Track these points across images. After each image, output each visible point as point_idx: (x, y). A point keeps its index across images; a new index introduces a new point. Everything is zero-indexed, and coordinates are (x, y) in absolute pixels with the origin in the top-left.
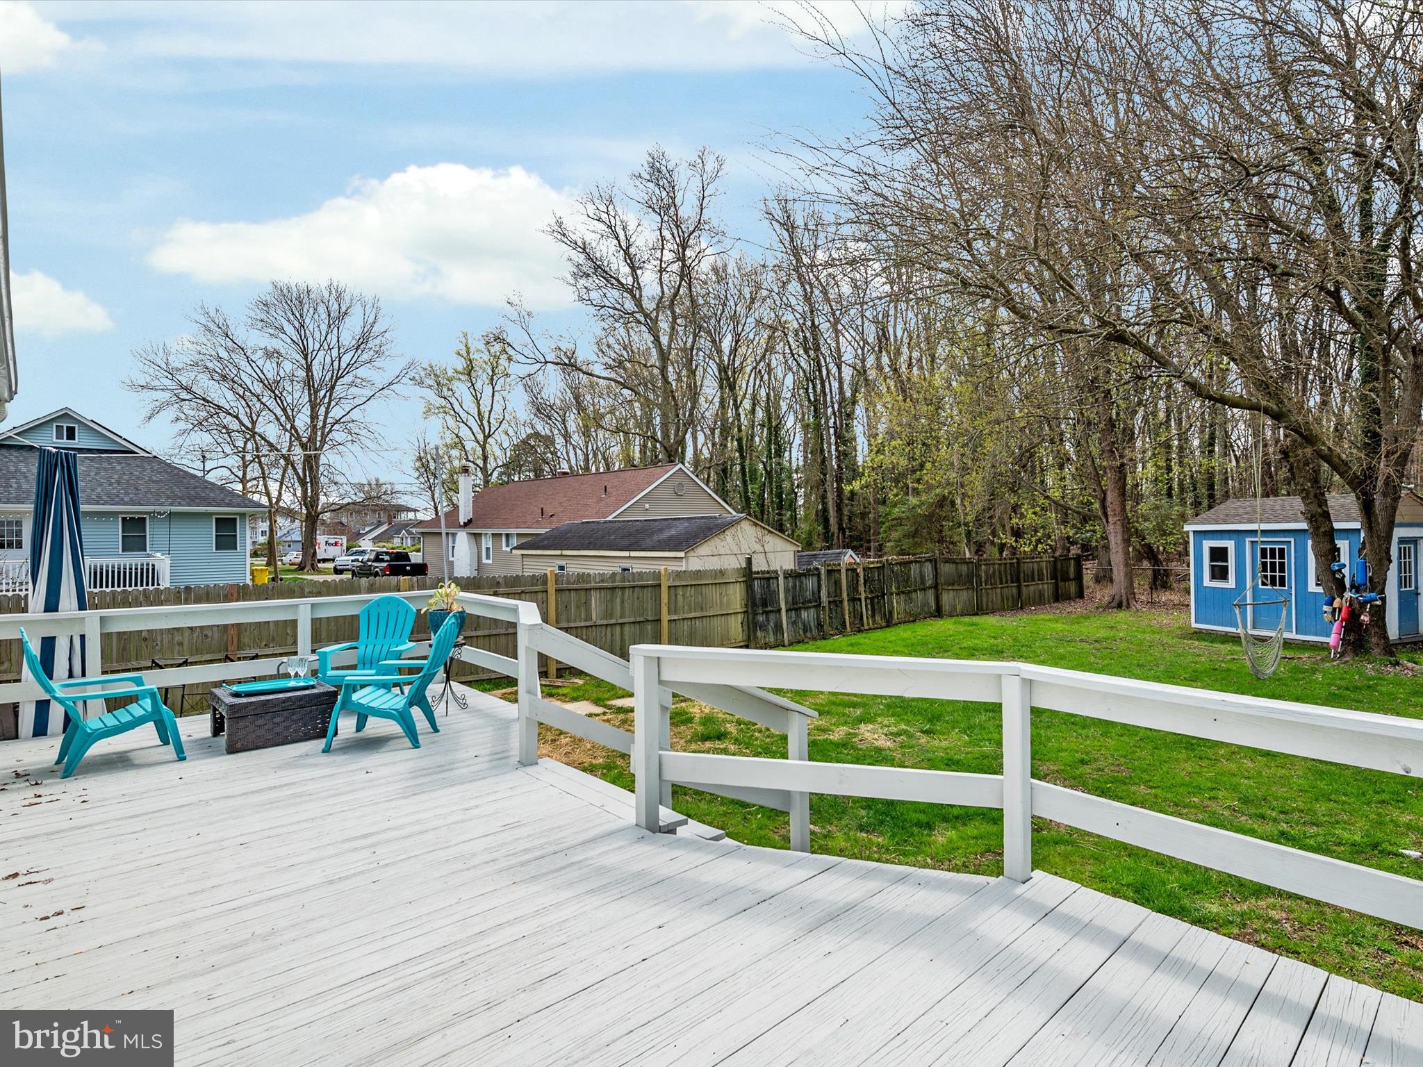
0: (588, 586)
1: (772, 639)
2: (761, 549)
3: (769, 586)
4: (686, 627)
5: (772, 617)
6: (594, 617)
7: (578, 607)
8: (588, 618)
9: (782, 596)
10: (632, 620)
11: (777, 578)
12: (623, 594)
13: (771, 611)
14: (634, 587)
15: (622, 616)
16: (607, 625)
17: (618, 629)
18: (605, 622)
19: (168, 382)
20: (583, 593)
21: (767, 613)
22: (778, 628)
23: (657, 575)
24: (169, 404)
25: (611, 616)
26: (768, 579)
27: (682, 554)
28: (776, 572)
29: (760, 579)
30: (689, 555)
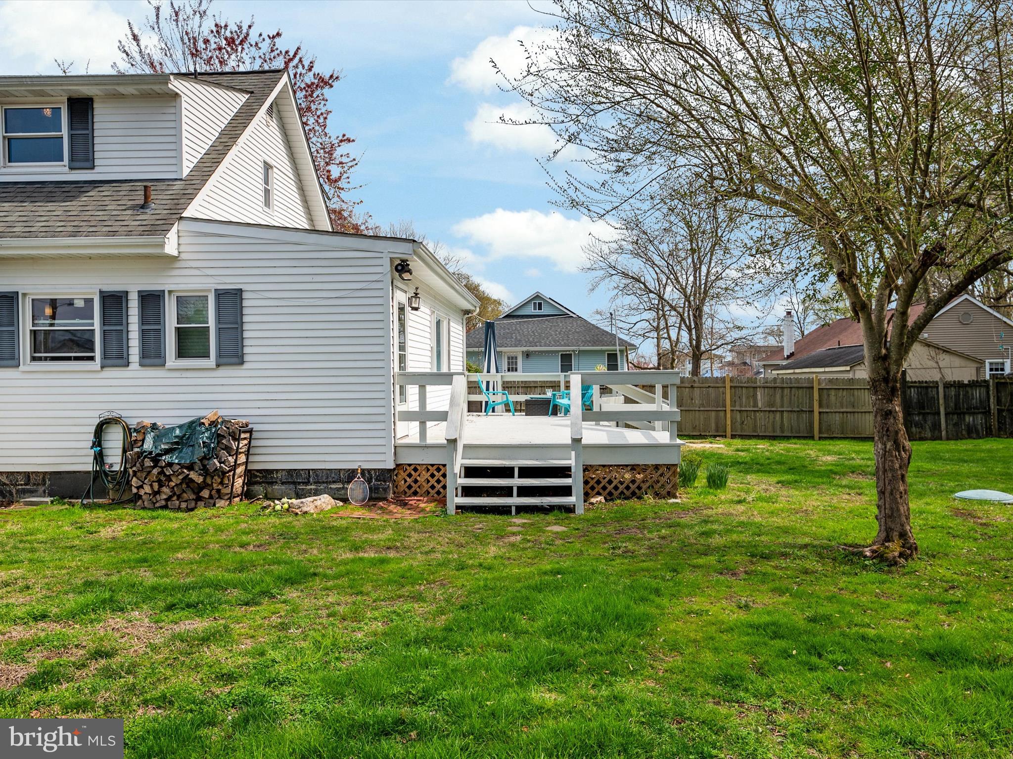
0: (755, 385)
1: (929, 435)
2: (935, 365)
3: (927, 394)
4: (838, 419)
5: (930, 419)
6: (760, 405)
7: (748, 398)
8: (756, 405)
9: (941, 401)
10: (789, 409)
11: (937, 387)
12: (783, 392)
13: (928, 413)
14: (791, 388)
15: (782, 406)
16: (769, 411)
17: (778, 415)
18: (768, 409)
19: (601, 264)
20: (751, 390)
21: (924, 414)
22: (936, 426)
23: (811, 381)
24: (603, 279)
25: (772, 405)
26: (927, 388)
27: (848, 368)
28: (937, 382)
29: (917, 387)
30: (855, 368)
